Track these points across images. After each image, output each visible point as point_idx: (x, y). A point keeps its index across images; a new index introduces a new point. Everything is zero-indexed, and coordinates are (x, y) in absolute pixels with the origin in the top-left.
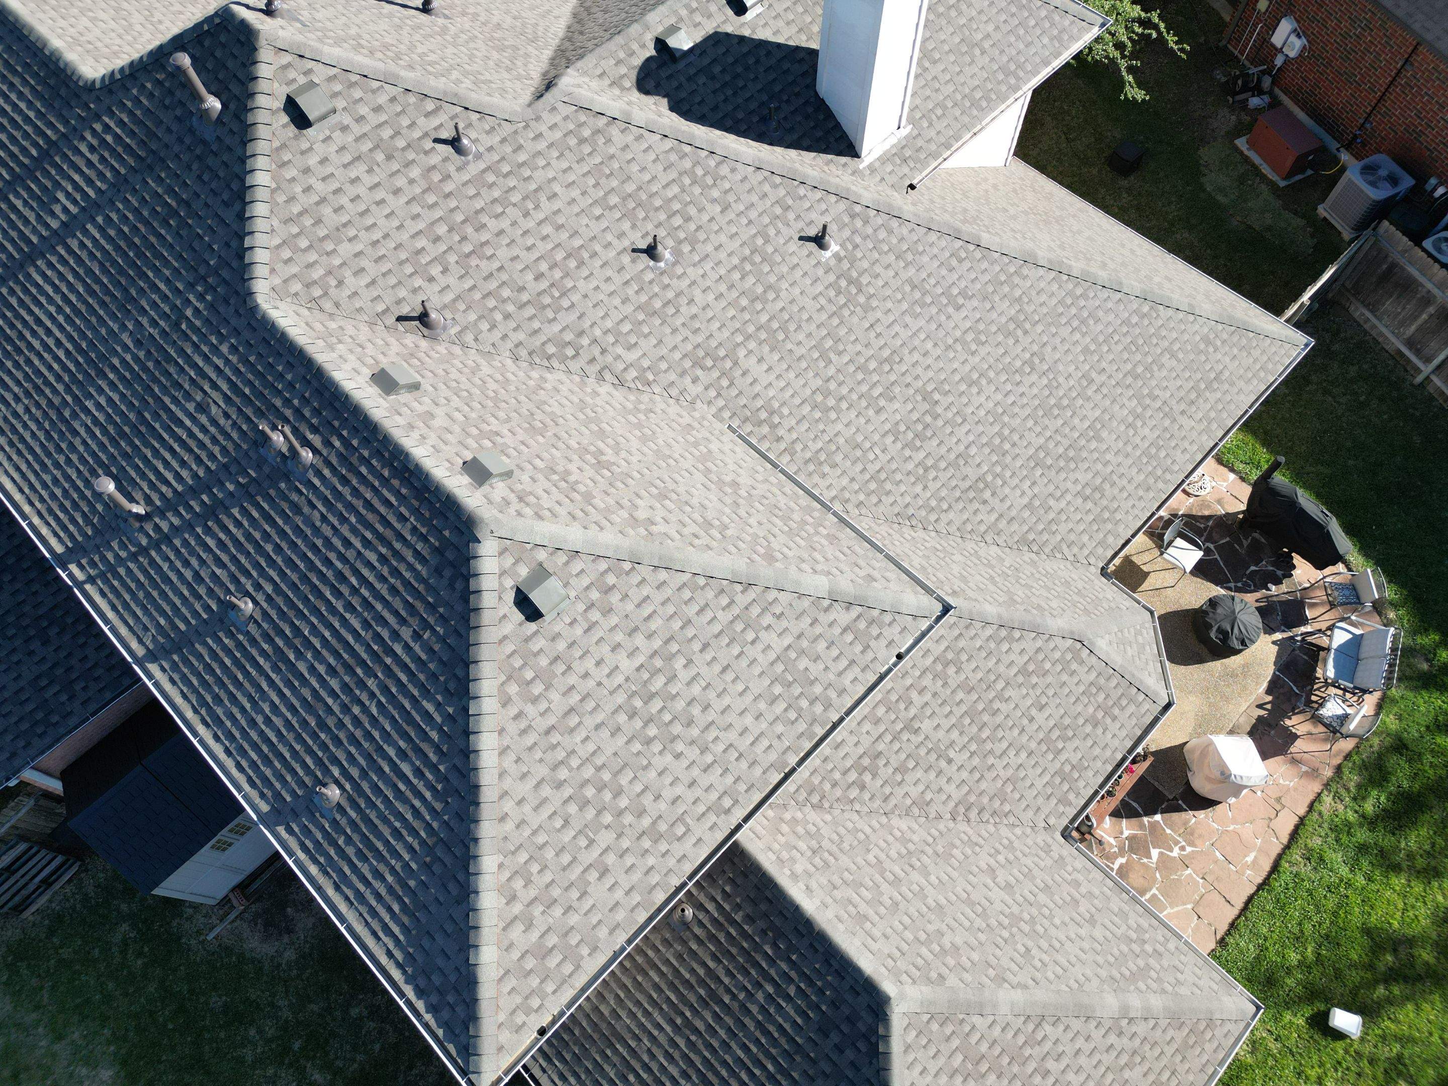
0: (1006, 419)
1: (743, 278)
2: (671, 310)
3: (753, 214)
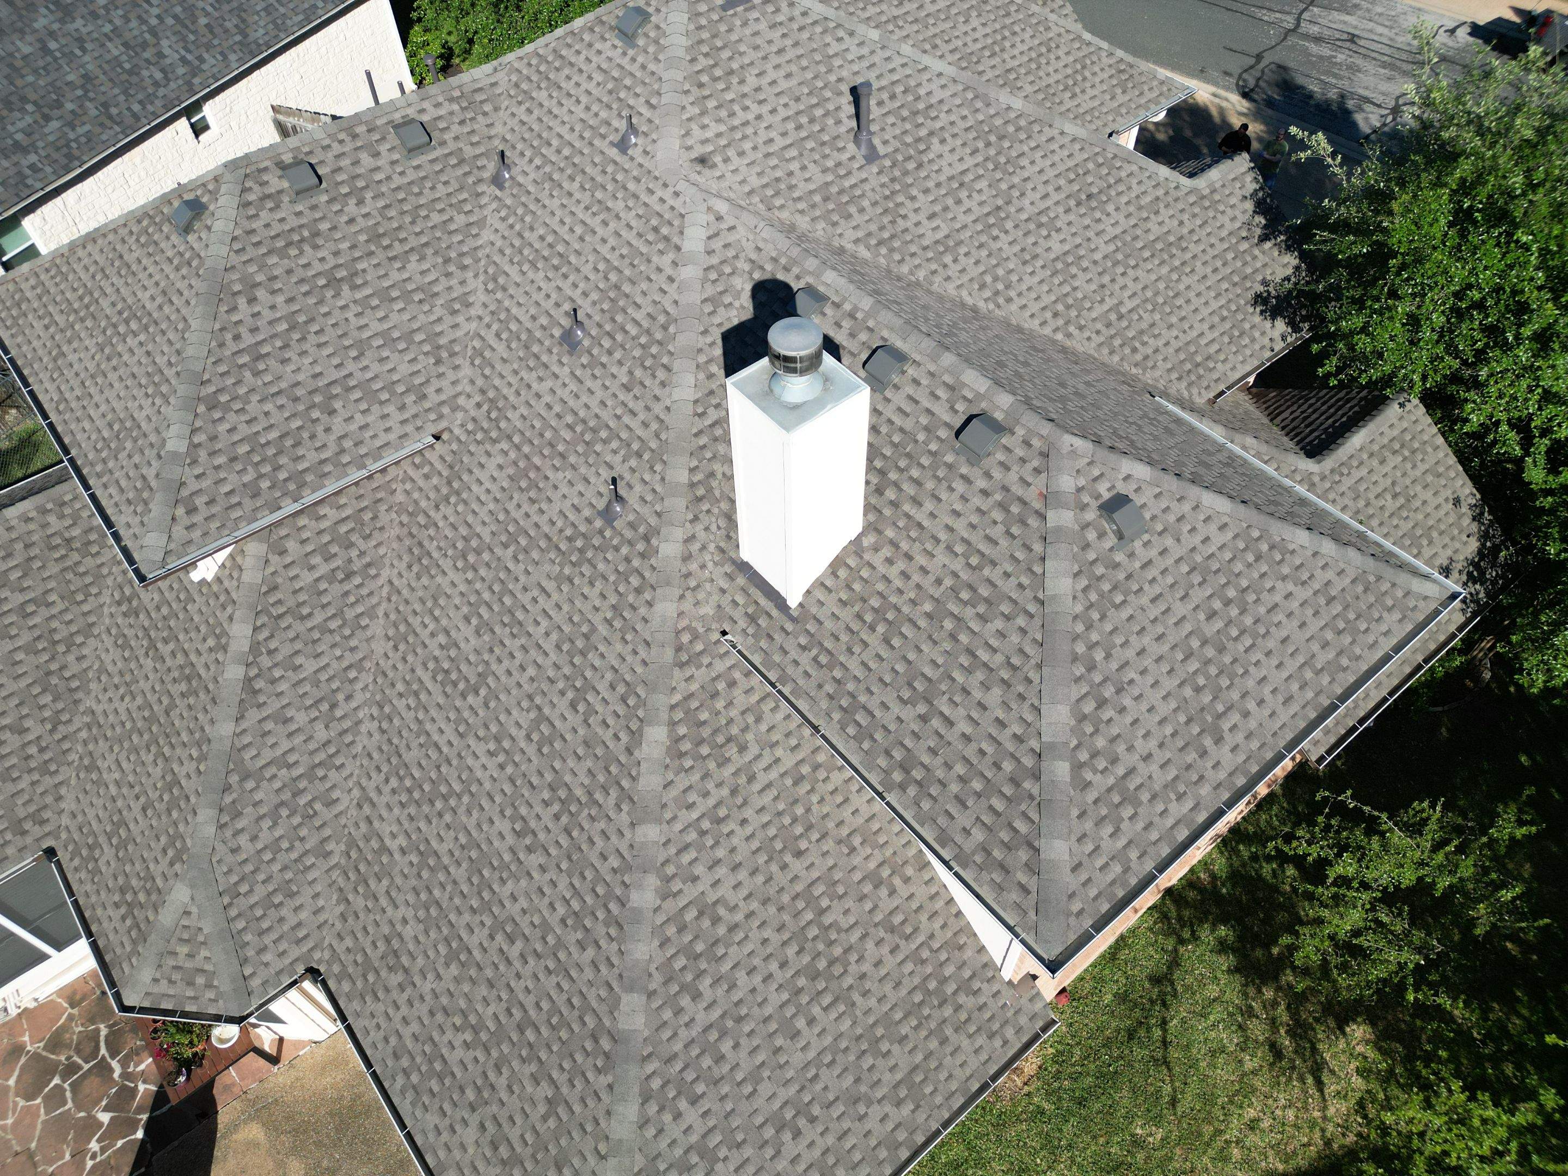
0: (466, 799)
1: (569, 426)
2: (531, 363)
3: (627, 419)
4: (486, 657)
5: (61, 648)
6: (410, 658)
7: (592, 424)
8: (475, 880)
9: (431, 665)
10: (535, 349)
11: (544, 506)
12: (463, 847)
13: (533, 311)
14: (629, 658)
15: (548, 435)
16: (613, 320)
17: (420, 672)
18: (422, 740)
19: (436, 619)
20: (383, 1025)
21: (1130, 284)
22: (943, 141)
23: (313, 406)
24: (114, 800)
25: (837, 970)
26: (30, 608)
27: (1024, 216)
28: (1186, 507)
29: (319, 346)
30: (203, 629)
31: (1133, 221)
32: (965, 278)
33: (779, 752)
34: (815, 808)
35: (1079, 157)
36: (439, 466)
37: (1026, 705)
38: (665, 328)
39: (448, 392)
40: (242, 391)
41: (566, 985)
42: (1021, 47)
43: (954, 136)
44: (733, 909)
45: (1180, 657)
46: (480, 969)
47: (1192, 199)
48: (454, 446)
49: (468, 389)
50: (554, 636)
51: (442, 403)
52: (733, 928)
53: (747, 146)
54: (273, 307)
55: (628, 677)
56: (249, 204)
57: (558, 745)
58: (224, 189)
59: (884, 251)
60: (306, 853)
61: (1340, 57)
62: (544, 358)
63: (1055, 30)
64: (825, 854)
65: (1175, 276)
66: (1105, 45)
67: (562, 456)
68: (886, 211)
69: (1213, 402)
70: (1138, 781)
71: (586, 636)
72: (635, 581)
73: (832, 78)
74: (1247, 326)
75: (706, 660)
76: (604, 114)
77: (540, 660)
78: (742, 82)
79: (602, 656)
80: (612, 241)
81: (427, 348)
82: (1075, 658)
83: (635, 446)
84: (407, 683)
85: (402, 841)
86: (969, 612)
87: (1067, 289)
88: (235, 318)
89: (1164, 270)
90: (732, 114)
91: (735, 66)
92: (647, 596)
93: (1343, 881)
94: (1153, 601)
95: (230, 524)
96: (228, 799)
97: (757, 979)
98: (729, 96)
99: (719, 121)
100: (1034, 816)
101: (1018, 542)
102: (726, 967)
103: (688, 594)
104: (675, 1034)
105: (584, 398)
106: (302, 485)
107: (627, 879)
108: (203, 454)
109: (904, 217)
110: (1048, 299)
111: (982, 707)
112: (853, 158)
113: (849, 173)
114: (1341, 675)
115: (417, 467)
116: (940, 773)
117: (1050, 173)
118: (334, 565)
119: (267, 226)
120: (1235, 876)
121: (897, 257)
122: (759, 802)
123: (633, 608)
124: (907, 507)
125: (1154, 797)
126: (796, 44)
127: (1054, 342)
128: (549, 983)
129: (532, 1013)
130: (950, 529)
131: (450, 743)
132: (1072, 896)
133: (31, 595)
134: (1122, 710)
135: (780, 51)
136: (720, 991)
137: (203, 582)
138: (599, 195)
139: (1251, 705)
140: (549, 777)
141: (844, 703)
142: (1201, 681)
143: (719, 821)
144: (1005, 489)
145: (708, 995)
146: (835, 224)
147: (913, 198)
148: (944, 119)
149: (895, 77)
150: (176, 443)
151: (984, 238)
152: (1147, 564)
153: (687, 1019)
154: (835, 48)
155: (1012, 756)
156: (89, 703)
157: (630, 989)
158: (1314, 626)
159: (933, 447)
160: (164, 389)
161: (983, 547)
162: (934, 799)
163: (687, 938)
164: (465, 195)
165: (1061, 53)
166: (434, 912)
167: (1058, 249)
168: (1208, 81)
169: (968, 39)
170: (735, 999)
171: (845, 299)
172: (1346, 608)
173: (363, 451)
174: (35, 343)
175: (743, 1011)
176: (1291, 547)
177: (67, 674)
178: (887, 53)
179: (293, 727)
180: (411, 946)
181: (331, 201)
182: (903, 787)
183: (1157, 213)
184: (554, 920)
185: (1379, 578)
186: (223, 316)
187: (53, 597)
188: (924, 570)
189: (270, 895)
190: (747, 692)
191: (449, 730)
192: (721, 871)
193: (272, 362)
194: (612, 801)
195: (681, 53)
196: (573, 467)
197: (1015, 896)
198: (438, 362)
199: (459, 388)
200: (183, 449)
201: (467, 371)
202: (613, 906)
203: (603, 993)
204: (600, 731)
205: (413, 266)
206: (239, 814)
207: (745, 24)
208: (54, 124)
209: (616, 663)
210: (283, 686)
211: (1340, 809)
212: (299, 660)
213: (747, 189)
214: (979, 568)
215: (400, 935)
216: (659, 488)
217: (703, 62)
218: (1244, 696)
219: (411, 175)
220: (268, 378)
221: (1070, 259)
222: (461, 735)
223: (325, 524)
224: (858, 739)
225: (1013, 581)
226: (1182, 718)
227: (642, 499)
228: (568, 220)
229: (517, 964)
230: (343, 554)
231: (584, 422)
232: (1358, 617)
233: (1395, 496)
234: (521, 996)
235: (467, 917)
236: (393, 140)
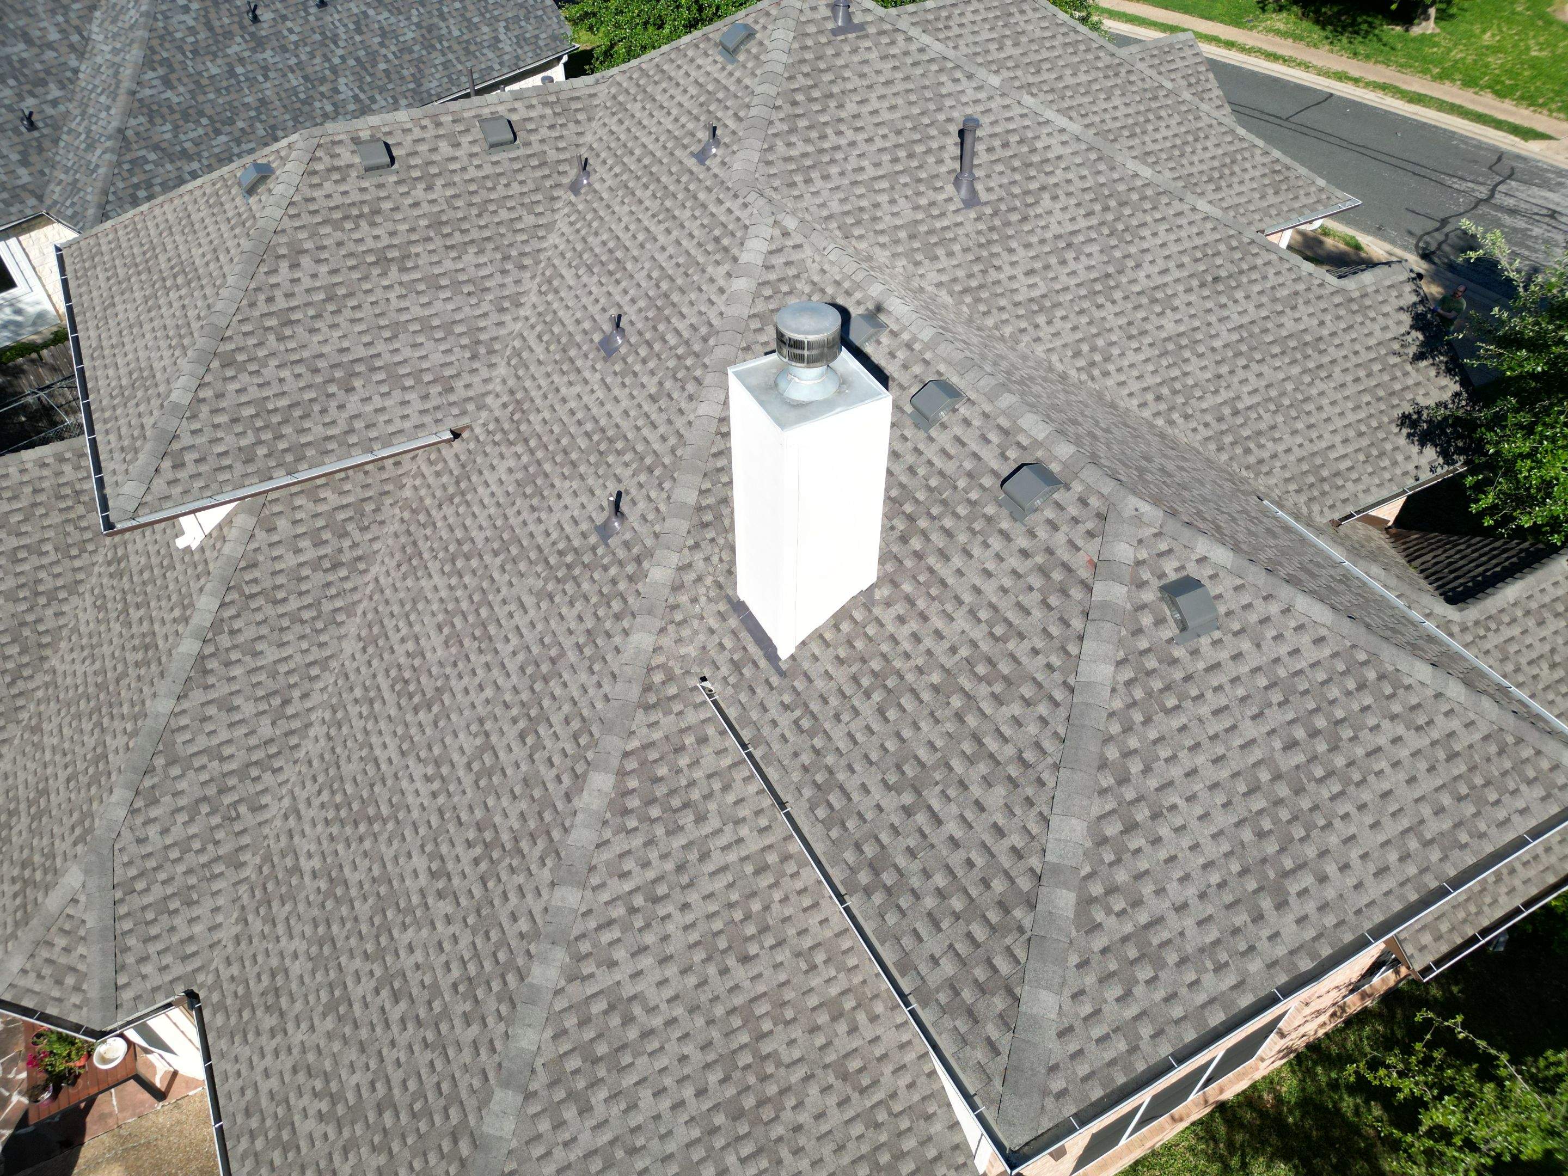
0: (390, 826)
1: (587, 434)
2: (565, 367)
3: (646, 432)
4: (448, 670)
5: (42, 600)
6: (375, 663)
7: (610, 433)
8: (377, 921)
9: (393, 673)
10: (572, 353)
11: (543, 516)
12: (374, 880)
13: (579, 315)
14: (591, 691)
15: (564, 441)
16: (655, 328)
17: (380, 679)
18: (364, 753)
19: (410, 625)
20: (244, 1073)
21: (1252, 379)
22: (1055, 198)
23: (332, 380)
24: (45, 766)
25: (767, 1113)
26: (22, 554)
27: (1137, 289)
28: (1274, 609)
29: (352, 321)
30: (174, 598)
31: (1264, 313)
32: (1058, 343)
33: (744, 831)
34: (776, 907)
35: (1210, 237)
36: (452, 464)
37: (1034, 811)
38: (705, 340)
39: (478, 389)
40: (261, 353)
41: (439, 1065)
42: (1164, 132)
43: (1069, 194)
44: (652, 1010)
45: (1242, 788)
46: (356, 1027)
47: (1338, 299)
48: (472, 446)
49: (499, 388)
50: (521, 657)
51: (470, 399)
52: (647, 1034)
53: (834, 170)
54: (314, 276)
55: (585, 713)
56: (315, 173)
57: (496, 779)
58: (294, 154)
59: (968, 299)
60: (218, 858)
61: (1537, 231)
62: (579, 363)
63: (1206, 120)
64: (777, 966)
65: (1307, 379)
66: (1260, 143)
67: (574, 464)
68: (978, 259)
69: (1337, 524)
70: (1166, 935)
71: (553, 661)
72: (616, 606)
73: (941, 117)
74: (1389, 447)
75: (677, 707)
76: (690, 126)
77: (500, 681)
78: (841, 106)
79: (565, 685)
80: (671, 250)
81: (465, 341)
82: (1103, 765)
83: (648, 461)
84: (366, 689)
85: (316, 863)
86: (983, 690)
87: (1175, 372)
88: (273, 280)
89: (1296, 370)
90: (823, 137)
91: (836, 90)
92: (625, 623)
93: (1442, 1134)
94: (1216, 713)
95: (214, 486)
96: (148, 783)
97: (665, 1104)
98: (824, 118)
99: (807, 141)
100: (1021, 954)
101: (1054, 615)
102: (629, 1080)
103: (671, 628)
104: (549, 1153)
105: (608, 407)
106: (300, 459)
107: (533, 948)
108: (205, 409)
109: (998, 268)
110: (1151, 381)
111: (980, 807)
112: (950, 200)
113: (943, 214)
114: (1456, 853)
115: (431, 463)
116: (915, 882)
117: (1174, 249)
118: (322, 552)
119: (328, 196)
120: (1306, 1103)
121: (983, 308)
122: (707, 886)
123: (608, 635)
124: (932, 560)
125: (1183, 961)
126: (907, 78)
127: (1152, 426)
128: (423, 1057)
129: (396, 1092)
130: (977, 590)
131: (390, 761)
132: (1053, 1069)
133: (26, 541)
134: (1157, 841)
135: (888, 83)
136: (615, 1110)
137: (188, 549)
138: (668, 203)
139: (1331, 868)
140: (479, 814)
141: (819, 778)
142: (1267, 824)
143: (656, 900)
144: (1050, 551)
145: (600, 1112)
146: (917, 264)
147: (1011, 251)
148: (1059, 176)
149: (1012, 126)
150: (180, 395)
151: (1086, 304)
152: (1215, 667)
153: (567, 1136)
154: (949, 87)
155: (1006, 874)
156: (54, 662)
157: (506, 1084)
158: (1427, 785)
159: (974, 496)
160: (186, 342)
161: (1010, 615)
162: (903, 913)
163: (589, 1034)
164: (539, 197)
165: (1209, 144)
166: (327, 950)
167: (1170, 328)
168: (1384, 238)
169: (1107, 116)
170: (633, 1124)
171: (905, 328)
172: (1472, 769)
173: (373, 434)
174: (95, 294)
175: (640, 1142)
176: (1407, 681)
177: (41, 628)
178: (1007, 101)
179: (237, 717)
180: (294, 986)
181: (399, 183)
182: (868, 892)
183: (1294, 308)
184: (445, 983)
185: (1519, 741)
186: (260, 277)
187: (48, 547)
188: (938, 635)
189: (166, 898)
190: (718, 753)
191: (392, 744)
192: (646, 962)
193: (299, 330)
194: (537, 852)
195: (780, 69)
196: (582, 477)
197: (979, 1054)
198: (474, 357)
199: (490, 387)
200: (186, 400)
201: (502, 370)
202: (511, 978)
203: (476, 1083)
204: (543, 769)
205: (470, 257)
206: (155, 802)
207: (855, 51)
208: (223, 138)
209: (576, 694)
210: (237, 671)
211: (1444, 1038)
212: (260, 647)
213: (825, 213)
214: (1003, 639)
215: (286, 971)
216: (662, 508)
217: (801, 81)
218: (1323, 854)
219: (488, 170)
220: (291, 345)
221: (1184, 342)
222: (403, 754)
223: (322, 508)
224: (827, 824)
225: (1041, 660)
226: (1235, 867)
227: (644, 518)
228: (632, 227)
229: (395, 1028)
230: (335, 543)
231: (603, 430)
232: (1488, 783)
233: (1553, 666)
234: (390, 1069)
235: (358, 963)
236: (476, 133)
